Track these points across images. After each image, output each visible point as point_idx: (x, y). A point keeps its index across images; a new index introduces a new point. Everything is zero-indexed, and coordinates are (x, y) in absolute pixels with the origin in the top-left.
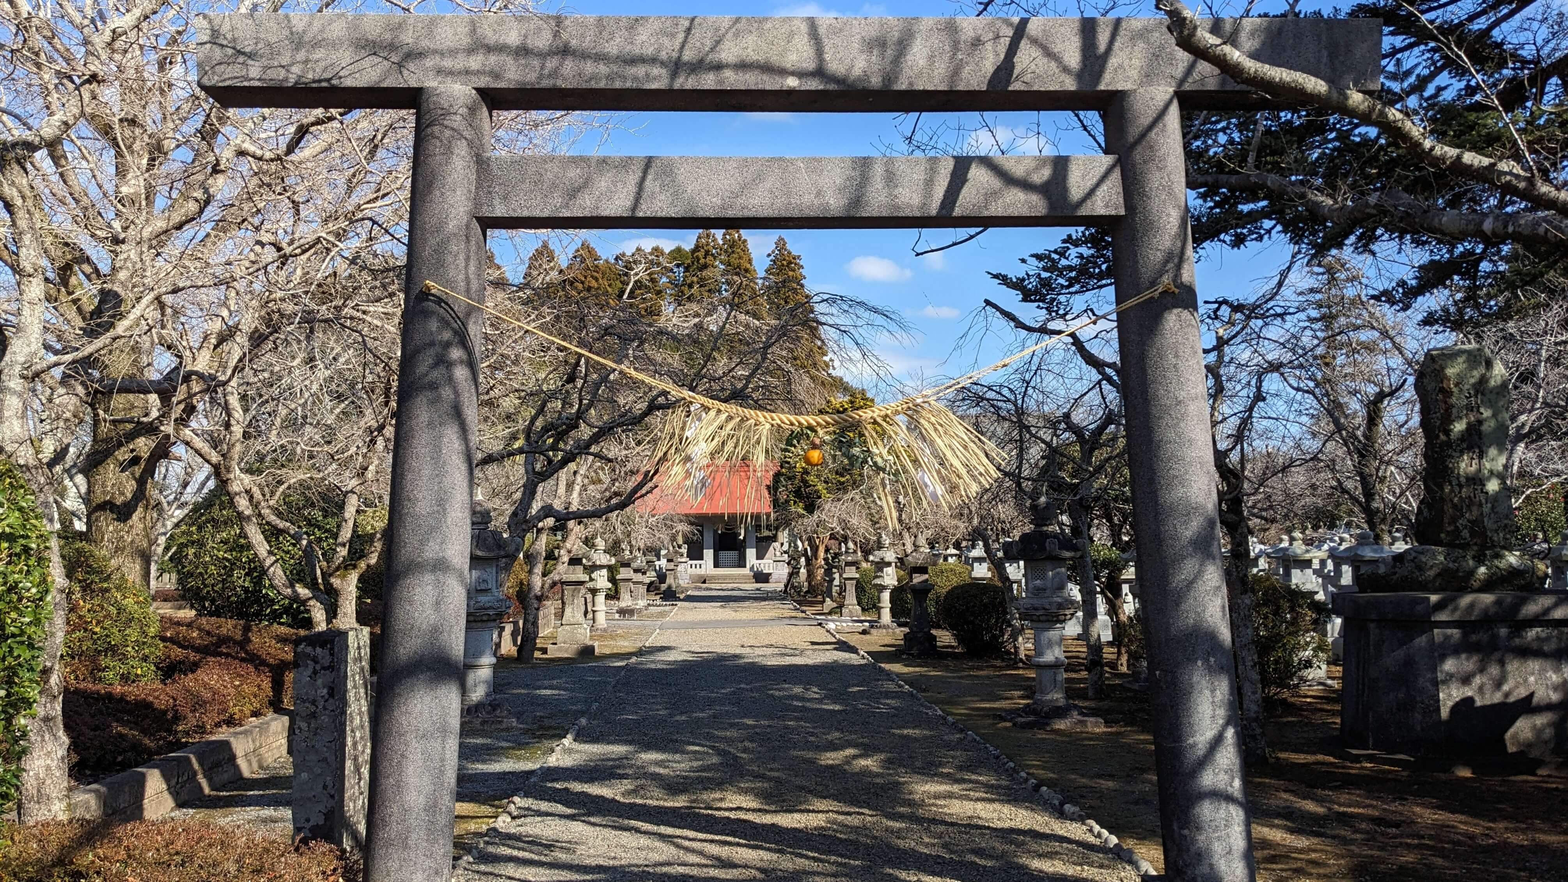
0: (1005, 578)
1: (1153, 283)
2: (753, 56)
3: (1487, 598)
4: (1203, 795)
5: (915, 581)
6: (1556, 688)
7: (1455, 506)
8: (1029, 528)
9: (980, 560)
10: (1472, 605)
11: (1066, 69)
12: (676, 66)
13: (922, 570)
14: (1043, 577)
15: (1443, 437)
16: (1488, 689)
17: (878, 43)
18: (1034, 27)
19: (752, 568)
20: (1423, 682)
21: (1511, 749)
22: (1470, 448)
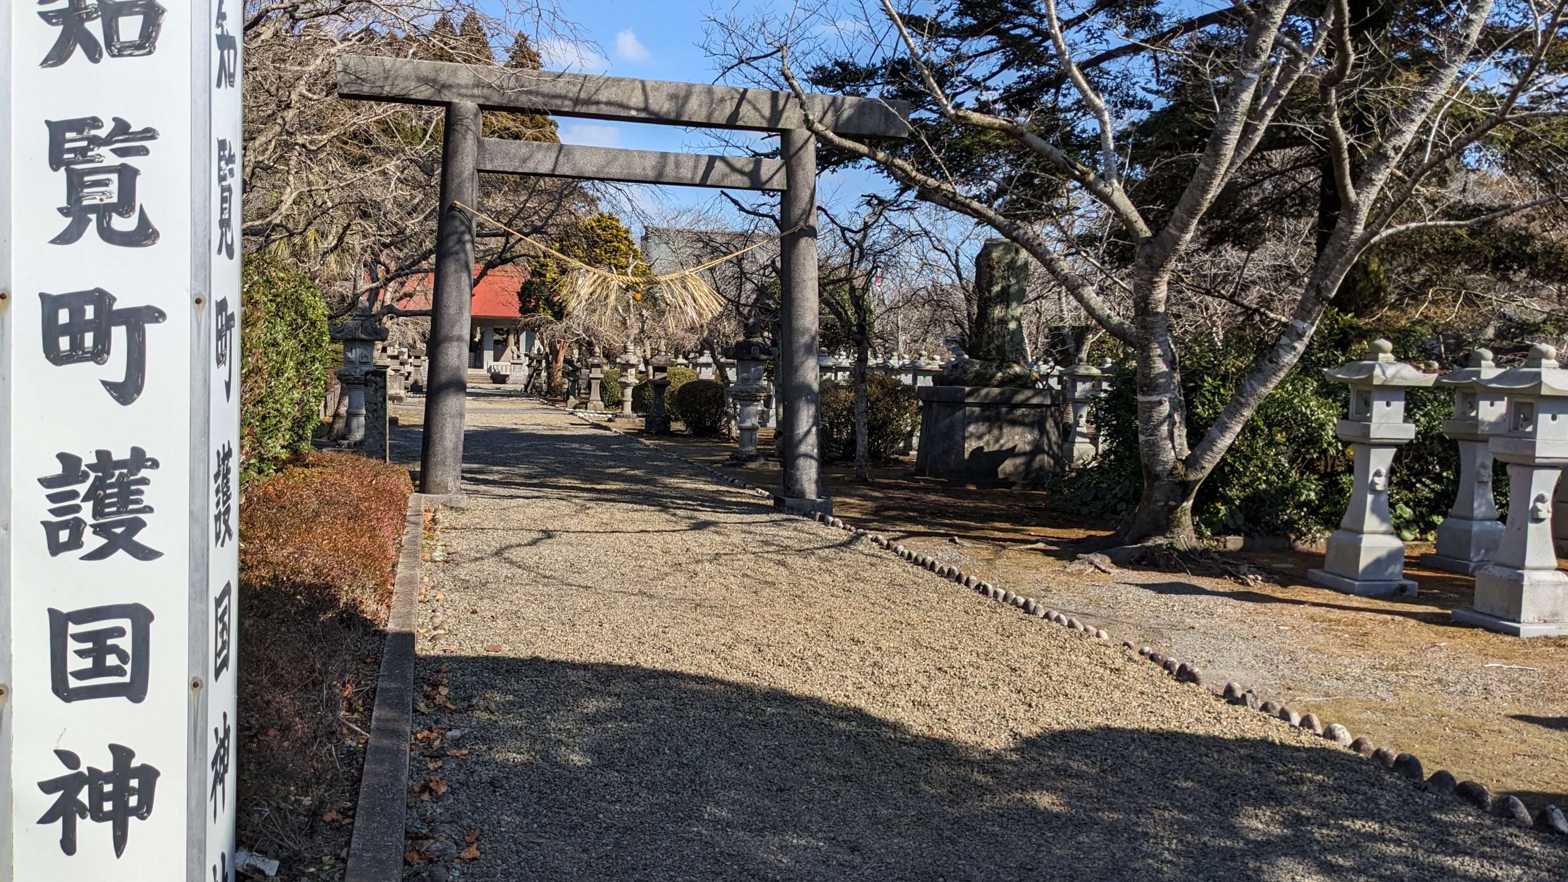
0: (724, 377)
1: (796, 224)
2: (614, 98)
3: (997, 390)
4: (800, 456)
5: (657, 378)
6: (1029, 443)
7: (989, 336)
8: (741, 338)
9: (707, 365)
10: (987, 394)
11: (763, 117)
12: (577, 101)
13: (662, 369)
14: (748, 372)
15: (987, 294)
16: (991, 442)
17: (673, 97)
18: (749, 95)
19: (489, 370)
20: (958, 438)
21: (1001, 476)
22: (1001, 302)
